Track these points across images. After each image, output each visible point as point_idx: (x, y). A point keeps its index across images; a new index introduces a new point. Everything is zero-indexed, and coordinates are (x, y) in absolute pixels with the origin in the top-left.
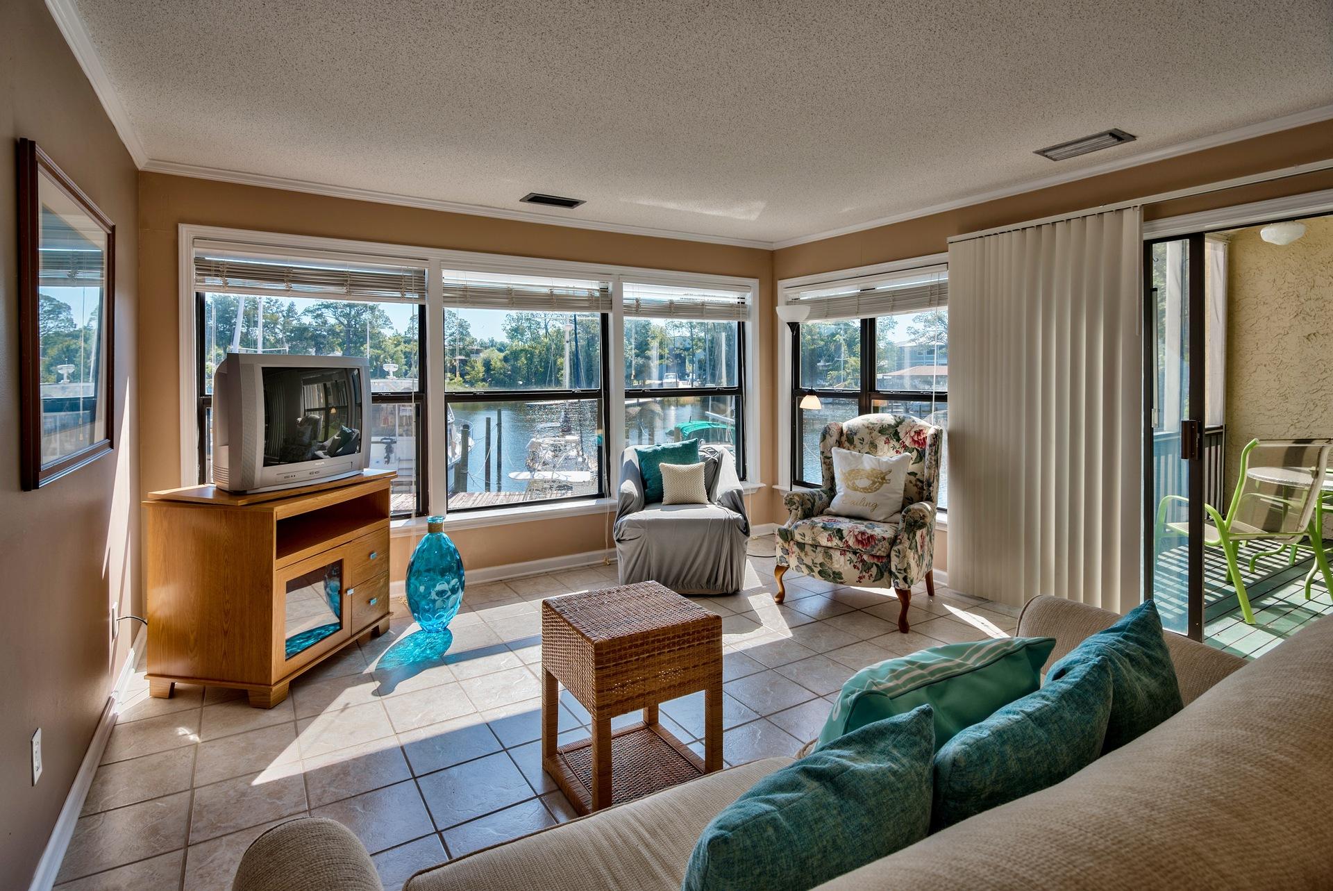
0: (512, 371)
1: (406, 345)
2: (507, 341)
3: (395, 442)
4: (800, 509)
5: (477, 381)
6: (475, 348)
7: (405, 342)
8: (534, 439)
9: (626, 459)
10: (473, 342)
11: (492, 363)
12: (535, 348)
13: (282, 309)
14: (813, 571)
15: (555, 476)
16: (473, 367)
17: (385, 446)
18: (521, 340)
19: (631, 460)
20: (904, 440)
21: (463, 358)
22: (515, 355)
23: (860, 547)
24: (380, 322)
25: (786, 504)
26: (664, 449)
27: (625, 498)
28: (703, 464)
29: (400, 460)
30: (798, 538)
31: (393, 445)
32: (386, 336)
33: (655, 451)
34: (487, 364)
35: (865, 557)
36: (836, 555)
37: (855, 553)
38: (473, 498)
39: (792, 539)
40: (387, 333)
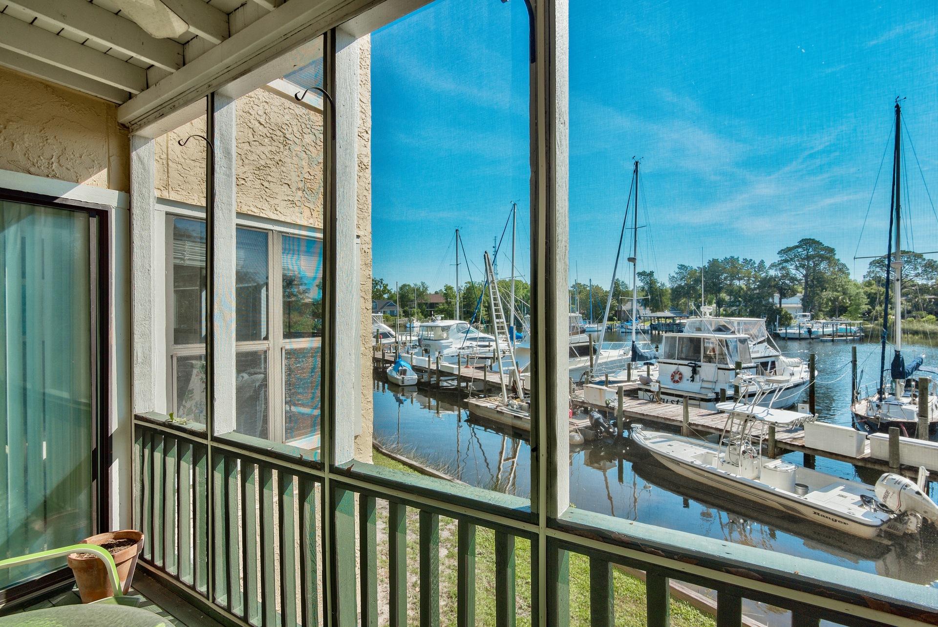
3: (700, 367)
17: (691, 368)
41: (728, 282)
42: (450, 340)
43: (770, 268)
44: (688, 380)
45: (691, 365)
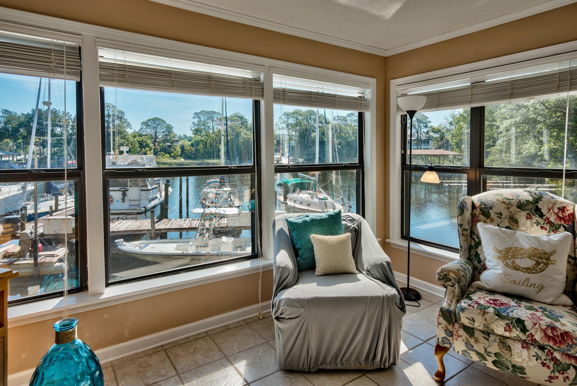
0: (196, 151)
1: (140, 137)
2: (193, 136)
3: (128, 190)
4: (456, 286)
5: (177, 156)
6: (176, 139)
7: (139, 136)
8: (205, 190)
9: (277, 228)
10: (175, 136)
11: (185, 147)
12: (207, 139)
13: (71, 117)
14: (486, 360)
15: (217, 211)
16: (175, 149)
17: (122, 192)
18: (200, 135)
19: (282, 229)
20: (548, 216)
21: (169, 144)
22: (197, 143)
23: (551, 344)
24: (125, 125)
25: (439, 279)
26: (313, 220)
27: (282, 272)
28: (348, 234)
29: (130, 200)
30: (464, 320)
31: (126, 192)
32: (128, 132)
33: (305, 222)
34: (182, 147)
35: (557, 355)
36: (517, 347)
37: (542, 348)
38: (171, 223)
39: (456, 321)
40: (129, 131)
44: (118, 201)
45: (122, 190)
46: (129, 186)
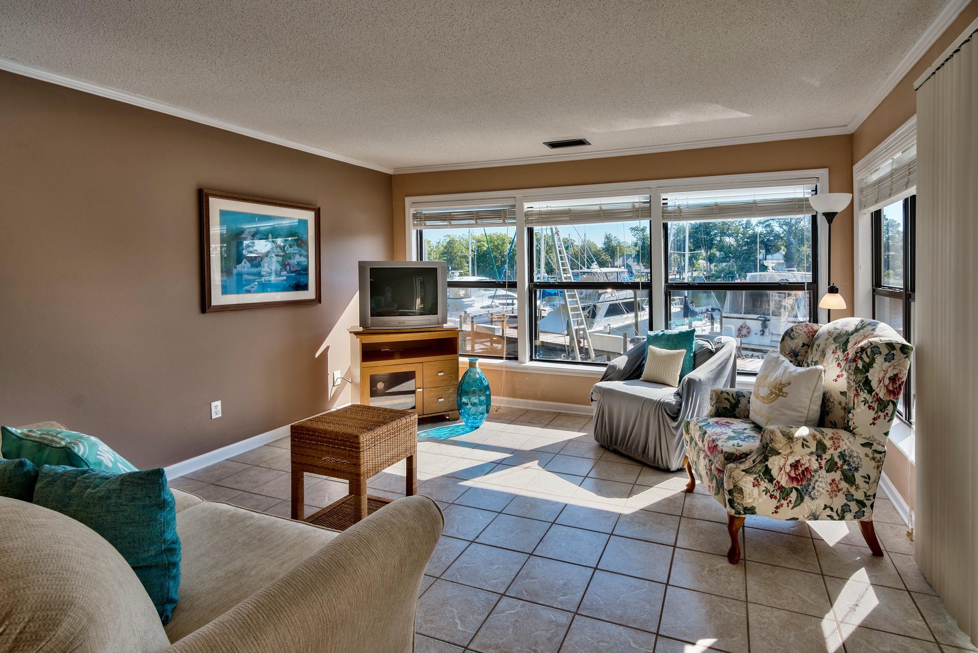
17: (761, 322)
23: (709, 454)
41: (718, 239)
42: (473, 298)
43: (757, 225)
44: (756, 334)
45: (761, 319)
46: (771, 315)
